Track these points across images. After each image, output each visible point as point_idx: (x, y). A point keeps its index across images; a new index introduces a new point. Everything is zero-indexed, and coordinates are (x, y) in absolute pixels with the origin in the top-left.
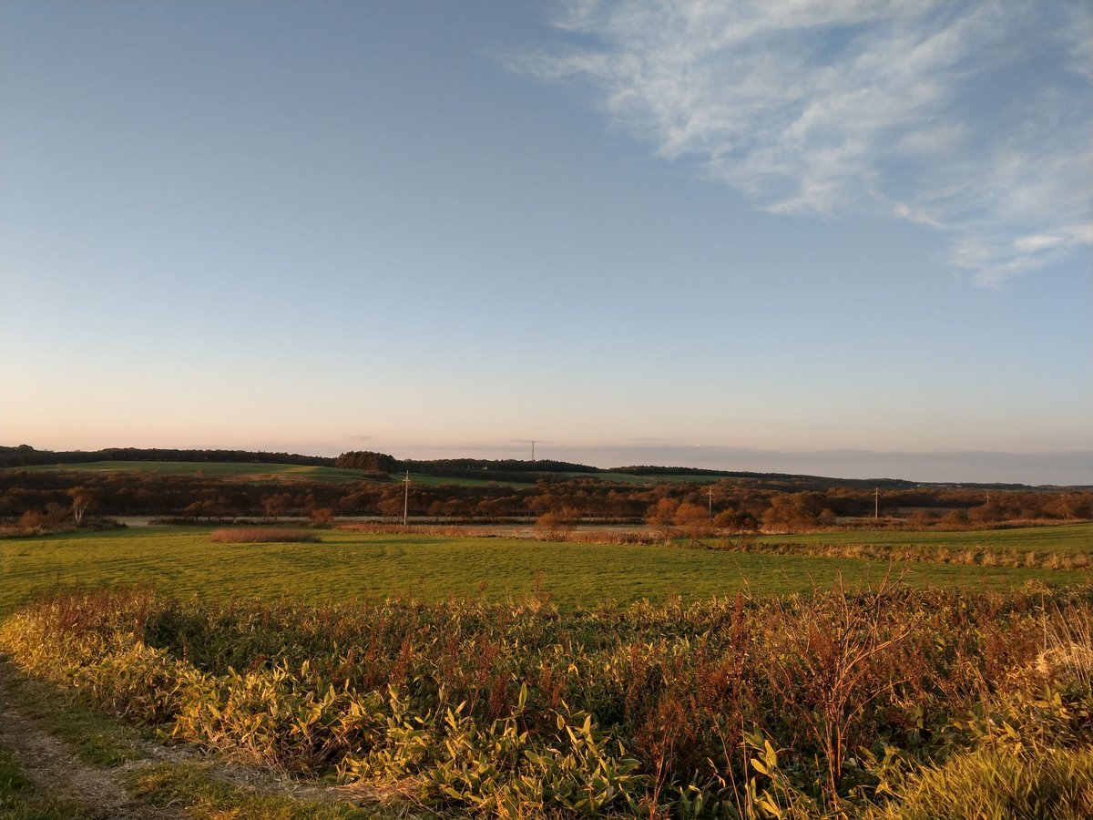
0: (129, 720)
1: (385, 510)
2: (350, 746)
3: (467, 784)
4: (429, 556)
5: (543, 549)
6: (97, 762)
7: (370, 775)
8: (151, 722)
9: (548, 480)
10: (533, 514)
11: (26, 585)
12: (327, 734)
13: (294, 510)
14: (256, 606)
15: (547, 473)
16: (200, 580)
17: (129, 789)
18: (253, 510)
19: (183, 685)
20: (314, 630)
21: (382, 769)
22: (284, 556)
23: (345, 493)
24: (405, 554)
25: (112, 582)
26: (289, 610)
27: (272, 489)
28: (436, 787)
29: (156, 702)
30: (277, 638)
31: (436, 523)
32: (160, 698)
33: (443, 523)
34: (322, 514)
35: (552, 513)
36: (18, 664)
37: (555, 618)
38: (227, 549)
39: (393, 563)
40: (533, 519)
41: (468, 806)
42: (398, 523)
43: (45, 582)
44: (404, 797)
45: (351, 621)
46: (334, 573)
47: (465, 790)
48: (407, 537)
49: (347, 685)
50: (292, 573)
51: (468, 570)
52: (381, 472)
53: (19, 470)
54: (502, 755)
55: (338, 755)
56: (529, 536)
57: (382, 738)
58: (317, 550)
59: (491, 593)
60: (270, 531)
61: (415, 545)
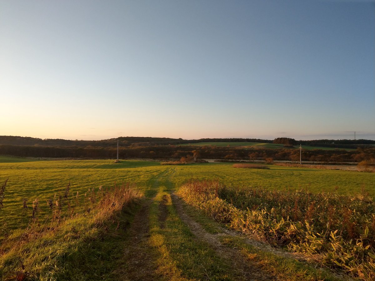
0: (216, 220)
1: (292, 158)
2: (291, 239)
3: (343, 261)
4: (311, 176)
5: (362, 175)
6: (210, 232)
7: (301, 251)
8: (223, 222)
9: (362, 148)
10: (356, 161)
11: (184, 178)
12: (283, 234)
13: (259, 158)
14: (250, 189)
15: (362, 145)
16: (231, 180)
17: (221, 242)
18: (246, 158)
19: (232, 212)
20: (271, 199)
21: (306, 250)
22: (257, 173)
23: (277, 152)
24: (302, 175)
25: (206, 179)
26: (262, 191)
27: (252, 151)
28: (329, 260)
29: (224, 216)
30: (258, 200)
31: (313, 164)
32: (225, 215)
33: (316, 164)
34: (269, 159)
35: (365, 161)
36: (184, 201)
37: (371, 203)
38: (238, 170)
39: (297, 178)
40: (356, 163)
41: (344, 269)
42: (298, 163)
43: (189, 178)
44: (316, 261)
45: (284, 197)
46: (275, 180)
47: (342, 263)
48: (302, 168)
49: (288, 218)
50: (261, 179)
51: (328, 182)
52: (290, 145)
53: (179, 145)
54: (357, 253)
55: (287, 242)
56: (355, 170)
57: (303, 239)
58: (268, 172)
59: (339, 191)
60: (252, 165)
61: (305, 172)
